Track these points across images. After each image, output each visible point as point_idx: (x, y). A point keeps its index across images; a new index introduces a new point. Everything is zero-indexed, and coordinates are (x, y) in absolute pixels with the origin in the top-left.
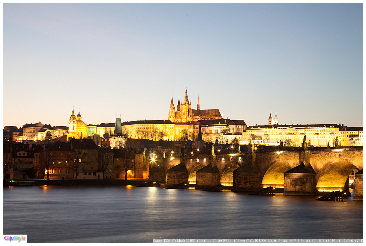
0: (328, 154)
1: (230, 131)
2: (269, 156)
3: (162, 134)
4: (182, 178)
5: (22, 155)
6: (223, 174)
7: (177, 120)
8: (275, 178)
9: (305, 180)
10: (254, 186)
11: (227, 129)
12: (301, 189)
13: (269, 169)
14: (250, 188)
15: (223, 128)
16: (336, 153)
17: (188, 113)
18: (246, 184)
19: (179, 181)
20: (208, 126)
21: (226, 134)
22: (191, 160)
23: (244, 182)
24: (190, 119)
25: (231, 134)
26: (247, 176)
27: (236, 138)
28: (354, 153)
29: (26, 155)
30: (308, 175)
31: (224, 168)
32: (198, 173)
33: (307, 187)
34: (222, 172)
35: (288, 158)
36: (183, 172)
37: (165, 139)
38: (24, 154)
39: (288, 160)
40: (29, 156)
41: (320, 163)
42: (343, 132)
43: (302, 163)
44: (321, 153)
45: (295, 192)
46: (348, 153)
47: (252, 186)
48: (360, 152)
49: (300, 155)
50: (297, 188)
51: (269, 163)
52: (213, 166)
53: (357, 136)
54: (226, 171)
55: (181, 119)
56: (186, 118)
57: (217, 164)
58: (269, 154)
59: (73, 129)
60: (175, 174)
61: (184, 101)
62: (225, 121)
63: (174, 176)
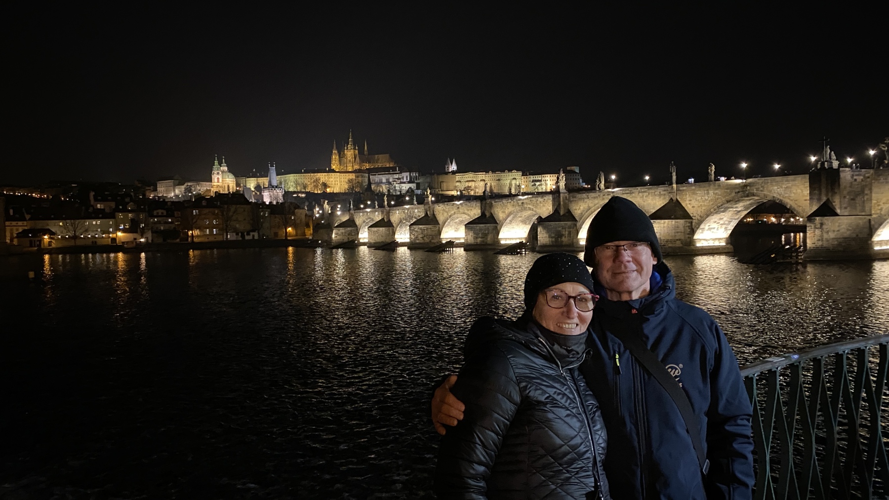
0: (511, 202)
1: (403, 180)
2: (447, 207)
3: (325, 185)
4: (352, 235)
5: (160, 214)
6: (398, 229)
7: (342, 168)
8: (455, 231)
9: (487, 232)
10: (433, 241)
11: (400, 177)
12: (483, 241)
13: (449, 221)
14: (428, 243)
15: (397, 176)
16: (519, 202)
17: (354, 159)
18: (423, 239)
19: (348, 238)
20: (378, 174)
21: (398, 184)
22: (361, 214)
23: (421, 236)
24: (357, 167)
25: (404, 183)
26: (424, 230)
27: (410, 188)
28: (537, 200)
29: (165, 214)
30: (490, 226)
31: (399, 222)
32: (370, 228)
33: (489, 239)
34: (397, 227)
35: (469, 209)
36: (354, 228)
37: (328, 190)
38: (162, 213)
39: (468, 210)
40: (168, 216)
41: (503, 212)
42: (525, 177)
43: (483, 214)
44: (503, 201)
45: (477, 245)
46: (531, 201)
47: (430, 241)
48: (543, 199)
49: (481, 204)
50: (479, 240)
51: (448, 214)
52: (386, 221)
53: (540, 181)
54: (401, 226)
55: (347, 166)
56: (353, 166)
57: (390, 217)
58: (447, 204)
59: (218, 182)
60: (343, 231)
61: (349, 146)
62: (397, 168)
63: (342, 233)
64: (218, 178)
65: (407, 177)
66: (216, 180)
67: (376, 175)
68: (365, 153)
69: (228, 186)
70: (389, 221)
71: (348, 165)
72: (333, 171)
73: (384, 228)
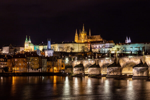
1: (106, 47)
2: (125, 59)
3: (72, 49)
4: (81, 71)
7: (79, 41)
11: (105, 45)
12: (141, 75)
14: (115, 75)
15: (103, 45)
18: (113, 73)
22: (86, 61)
24: (86, 41)
26: (114, 69)
27: (109, 50)
31: (102, 65)
32: (89, 68)
33: (144, 74)
35: (135, 60)
36: (82, 68)
37: (73, 51)
47: (117, 74)
51: (125, 62)
57: (99, 63)
58: (125, 57)
59: (27, 47)
60: (78, 69)
61: (83, 32)
62: (104, 41)
63: (77, 70)
64: (27, 46)
65: (108, 45)
66: (26, 47)
67: (94, 44)
68: (90, 35)
69: (31, 49)
70: (98, 65)
71: (82, 40)
72: (75, 43)
73: (96, 68)
